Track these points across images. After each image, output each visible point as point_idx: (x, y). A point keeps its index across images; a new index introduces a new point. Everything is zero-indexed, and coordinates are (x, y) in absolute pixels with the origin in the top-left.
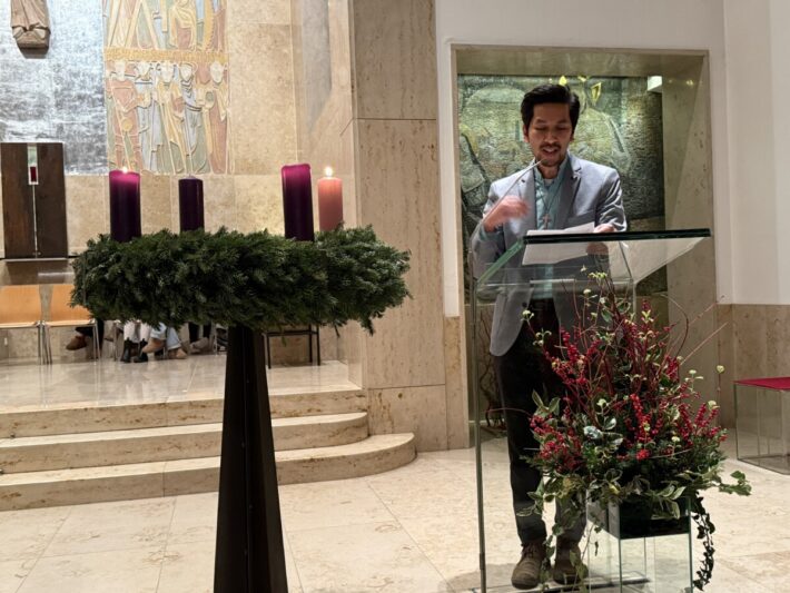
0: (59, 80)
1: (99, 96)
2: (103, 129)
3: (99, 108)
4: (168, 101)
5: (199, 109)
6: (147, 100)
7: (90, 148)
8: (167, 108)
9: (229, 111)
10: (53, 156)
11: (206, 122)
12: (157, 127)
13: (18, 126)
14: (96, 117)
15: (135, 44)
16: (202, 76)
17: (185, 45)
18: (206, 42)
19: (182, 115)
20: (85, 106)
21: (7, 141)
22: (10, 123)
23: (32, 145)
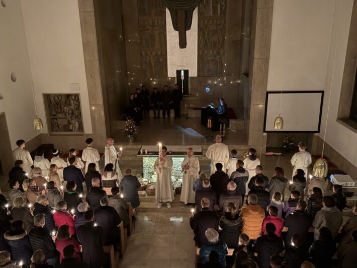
5: (217, 61)
9: (224, 61)
10: (187, 72)
11: (219, 64)
15: (204, 46)
19: (213, 63)
21: (178, 69)
23: (182, 70)
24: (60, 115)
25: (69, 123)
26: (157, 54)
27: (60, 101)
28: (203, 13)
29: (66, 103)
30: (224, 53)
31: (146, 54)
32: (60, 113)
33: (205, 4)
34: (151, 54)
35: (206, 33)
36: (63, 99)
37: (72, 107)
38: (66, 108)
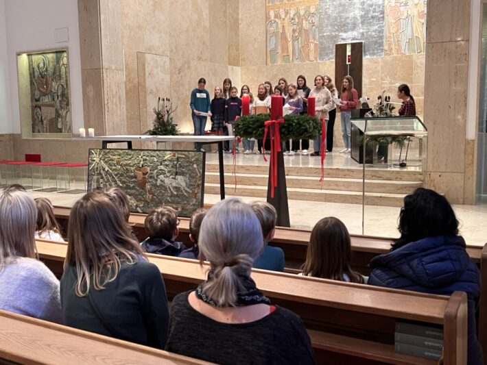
0: (363, 9)
1: (382, 16)
2: (382, 33)
3: (381, 22)
4: (416, 14)
6: (406, 15)
7: (376, 43)
8: (415, 17)
10: (358, 48)
13: (344, 35)
14: (380, 27)
20: (375, 22)
21: (339, 43)
22: (341, 34)
23: (349, 44)
24: (46, 100)
25: (58, 115)
27: (47, 69)
29: (54, 73)
32: (45, 94)
36: (51, 65)
37: (63, 82)
38: (54, 84)
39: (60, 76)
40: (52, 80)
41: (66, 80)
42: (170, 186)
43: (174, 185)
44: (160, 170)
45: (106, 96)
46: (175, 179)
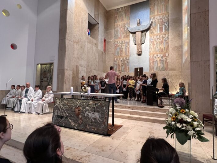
4: (159, 60)
5: (164, 61)
6: (155, 60)
9: (169, 61)
11: (165, 63)
12: (157, 64)
14: (148, 63)
15: (154, 52)
16: (164, 56)
17: (162, 51)
18: (165, 50)
19: (161, 62)
20: (146, 62)
21: (136, 67)
23: (139, 68)
26: (123, 59)
28: (153, 32)
30: (168, 55)
31: (117, 59)
33: (154, 27)
34: (120, 59)
35: (155, 43)
36: (48, 68)
37: (51, 74)
38: (48, 74)
39: (50, 72)
40: (48, 73)
41: (52, 73)
42: (91, 117)
43: (93, 117)
44: (87, 109)
45: (65, 78)
46: (94, 114)
